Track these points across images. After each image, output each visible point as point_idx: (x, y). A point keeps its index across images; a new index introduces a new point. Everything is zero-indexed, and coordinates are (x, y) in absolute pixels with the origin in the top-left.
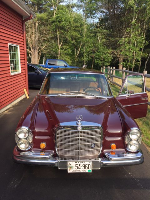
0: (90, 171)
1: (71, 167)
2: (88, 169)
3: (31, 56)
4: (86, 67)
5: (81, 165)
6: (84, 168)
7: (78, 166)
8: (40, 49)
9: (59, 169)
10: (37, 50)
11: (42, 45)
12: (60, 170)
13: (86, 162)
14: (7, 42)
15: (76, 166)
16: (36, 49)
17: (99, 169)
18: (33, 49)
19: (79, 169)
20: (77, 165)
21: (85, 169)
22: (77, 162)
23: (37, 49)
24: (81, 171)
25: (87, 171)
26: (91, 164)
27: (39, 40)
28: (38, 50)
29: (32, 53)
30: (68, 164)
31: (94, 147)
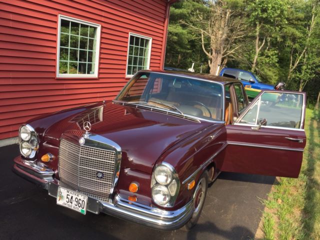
0: (83, 211)
1: (61, 197)
2: (81, 208)
3: (211, 63)
4: (283, 86)
5: (74, 199)
6: (76, 203)
7: (70, 197)
8: (225, 53)
9: (49, 194)
10: (221, 55)
11: (231, 48)
12: (49, 195)
13: (80, 196)
15: (67, 198)
16: (220, 53)
17: (97, 213)
18: (215, 52)
19: (69, 203)
20: (68, 196)
21: (77, 206)
22: (70, 192)
23: (222, 53)
24: (72, 208)
25: (80, 210)
26: (86, 200)
27: (227, 40)
28: (223, 55)
29: (213, 58)
30: (59, 190)
31: (101, 178)
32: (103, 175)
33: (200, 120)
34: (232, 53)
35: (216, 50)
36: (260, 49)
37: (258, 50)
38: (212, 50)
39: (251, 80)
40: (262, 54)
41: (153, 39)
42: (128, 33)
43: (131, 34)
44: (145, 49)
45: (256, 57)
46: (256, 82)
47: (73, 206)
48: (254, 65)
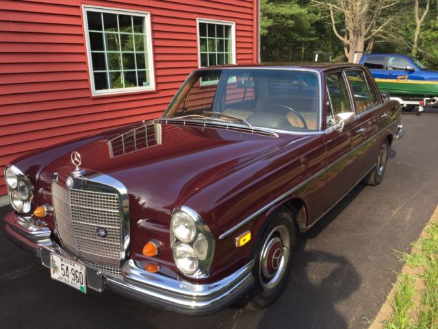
0: (83, 288)
1: (56, 268)
2: (79, 283)
3: (348, 51)
5: (70, 270)
6: (73, 277)
7: (65, 268)
8: (370, 33)
9: (43, 264)
10: (363, 37)
11: (378, 24)
12: (43, 266)
13: (76, 265)
14: (195, 15)
15: (62, 269)
16: (361, 35)
17: (100, 290)
18: (354, 34)
19: (66, 277)
20: (63, 267)
21: (75, 281)
22: (64, 260)
23: (364, 33)
24: (70, 284)
25: (78, 286)
26: (83, 272)
28: (366, 37)
29: (351, 44)
30: (51, 258)
31: (104, 236)
32: (106, 232)
33: (278, 134)
34: (379, 32)
35: (354, 31)
36: (422, 19)
37: (419, 22)
38: (348, 32)
39: (408, 68)
40: (426, 27)
41: (236, 24)
42: (195, 20)
43: (199, 20)
44: (227, 41)
45: (417, 32)
46: (416, 69)
47: (70, 281)
48: (415, 46)
